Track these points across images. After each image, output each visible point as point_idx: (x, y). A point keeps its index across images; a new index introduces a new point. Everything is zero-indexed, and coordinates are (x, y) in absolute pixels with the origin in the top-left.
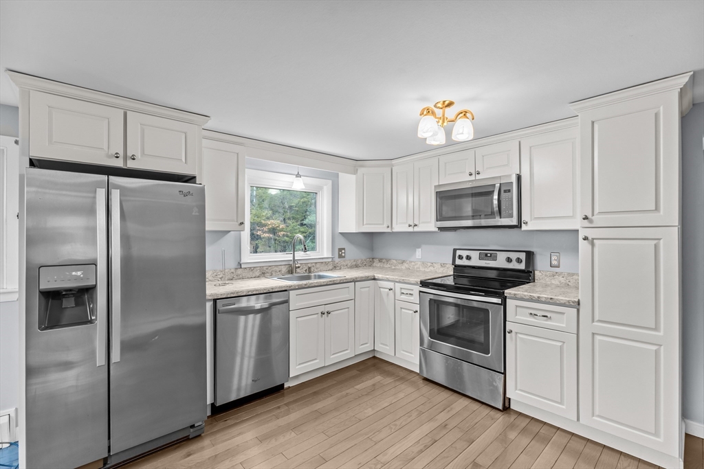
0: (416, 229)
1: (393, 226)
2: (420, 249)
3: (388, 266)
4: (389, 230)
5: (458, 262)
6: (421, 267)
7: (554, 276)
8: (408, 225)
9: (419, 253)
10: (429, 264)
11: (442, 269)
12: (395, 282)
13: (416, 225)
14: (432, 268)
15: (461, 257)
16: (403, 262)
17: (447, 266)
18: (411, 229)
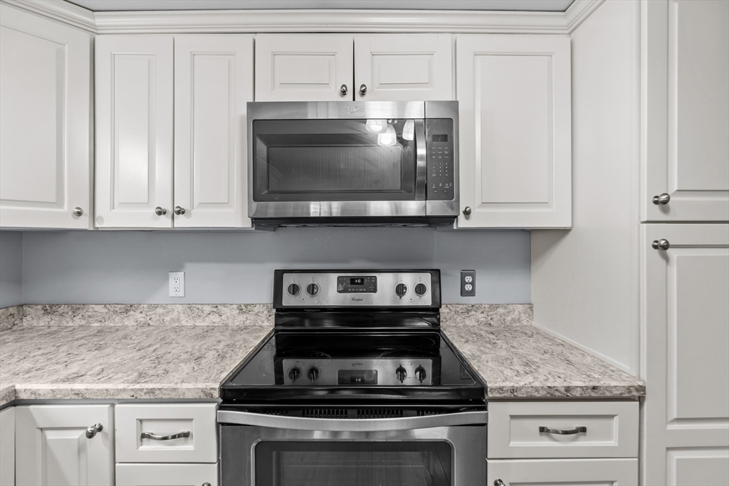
0: (181, 222)
1: (98, 213)
2: (181, 274)
3: (78, 321)
4: (83, 224)
5: (288, 301)
6: (182, 317)
7: (468, 311)
8: (154, 211)
9: (176, 284)
10: (207, 309)
11: (242, 318)
12: (112, 401)
13: (181, 212)
14: (215, 319)
15: (294, 289)
16: (129, 308)
17: (256, 309)
18: (164, 223)
